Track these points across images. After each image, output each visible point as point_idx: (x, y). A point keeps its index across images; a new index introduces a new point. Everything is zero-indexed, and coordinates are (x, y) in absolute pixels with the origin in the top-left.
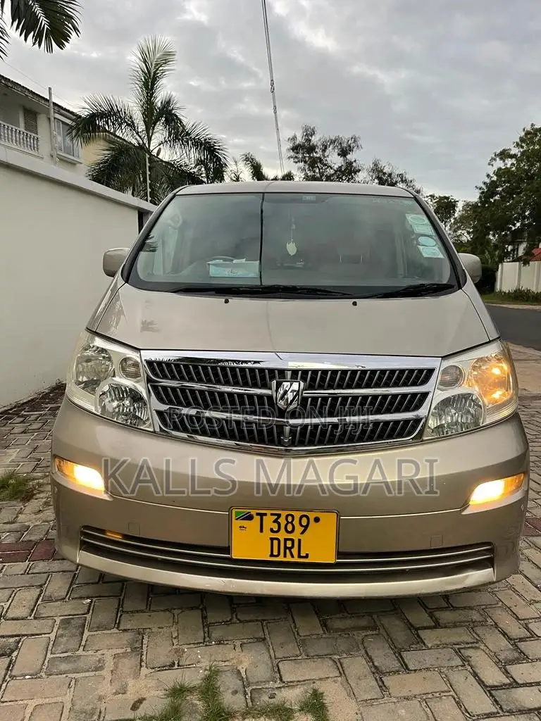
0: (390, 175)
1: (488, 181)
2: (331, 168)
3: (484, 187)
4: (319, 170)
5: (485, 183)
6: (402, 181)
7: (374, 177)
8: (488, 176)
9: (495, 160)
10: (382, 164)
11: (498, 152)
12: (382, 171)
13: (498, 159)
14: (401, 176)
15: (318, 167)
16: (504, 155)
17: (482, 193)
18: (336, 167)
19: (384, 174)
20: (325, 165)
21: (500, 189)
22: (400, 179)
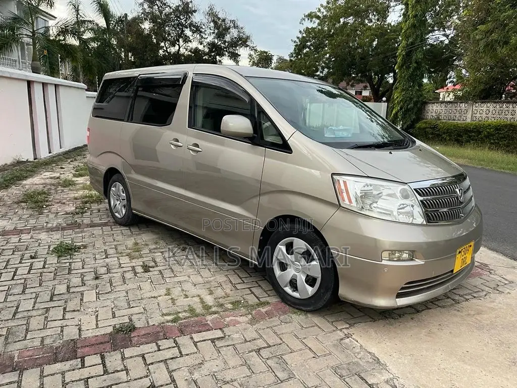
0: (224, 20)
1: (300, 36)
2: (170, 8)
3: (297, 41)
4: (159, 7)
5: (298, 38)
6: (235, 27)
7: (210, 20)
8: (300, 32)
9: (304, 19)
10: (217, 9)
11: (307, 14)
12: (217, 16)
13: (306, 19)
14: (233, 21)
15: (157, 5)
16: (310, 16)
17: (296, 46)
18: (174, 6)
19: (219, 19)
20: (165, 4)
21: (309, 44)
22: (232, 25)
